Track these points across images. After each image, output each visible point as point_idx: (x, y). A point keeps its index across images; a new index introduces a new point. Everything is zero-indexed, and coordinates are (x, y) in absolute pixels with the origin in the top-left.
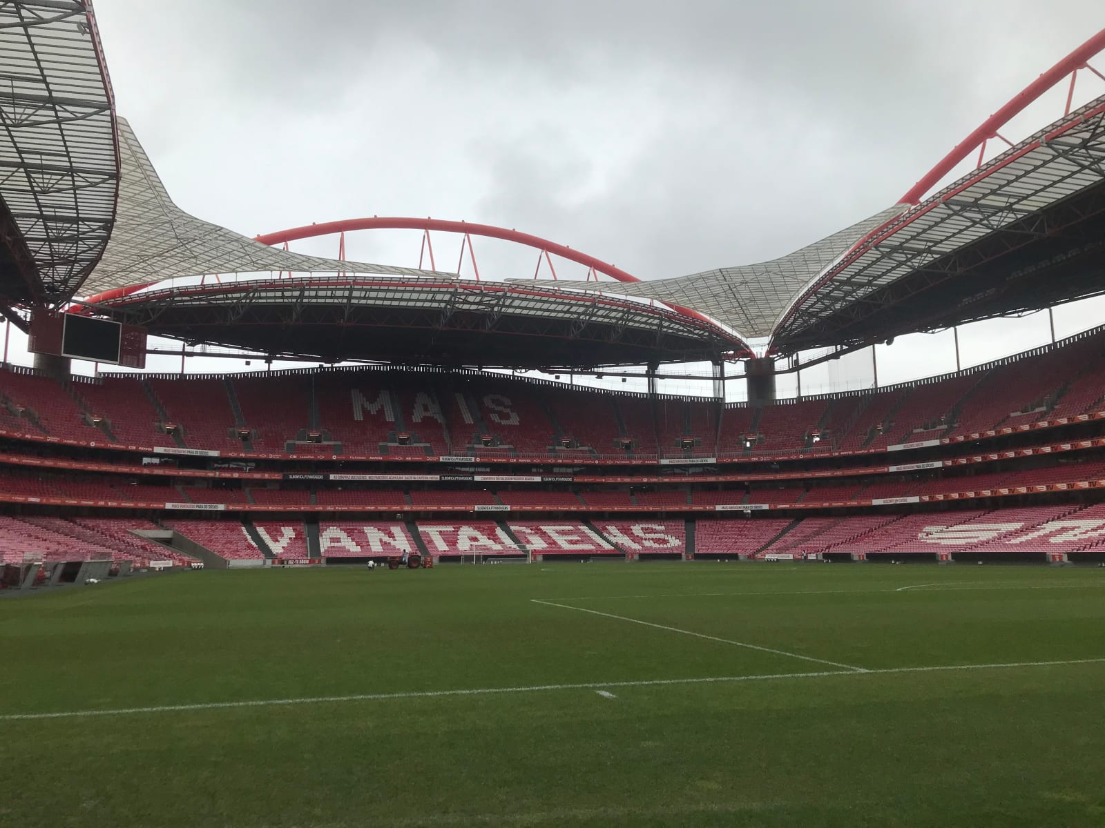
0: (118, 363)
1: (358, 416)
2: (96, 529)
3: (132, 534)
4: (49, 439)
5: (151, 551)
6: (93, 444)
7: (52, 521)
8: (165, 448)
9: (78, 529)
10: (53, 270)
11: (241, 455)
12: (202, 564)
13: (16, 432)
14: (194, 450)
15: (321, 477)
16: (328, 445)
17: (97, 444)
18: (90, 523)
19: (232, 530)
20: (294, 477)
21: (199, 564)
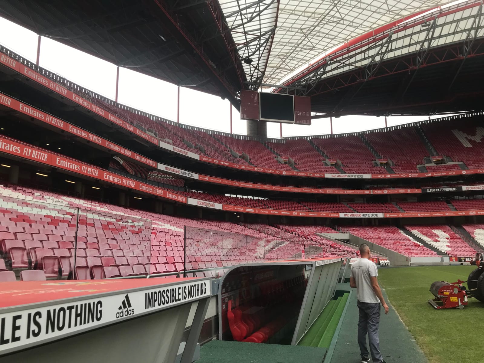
0: (294, 122)
1: (467, 145)
2: (294, 233)
3: (320, 236)
4: (257, 169)
5: (340, 249)
6: (284, 173)
7: (264, 226)
8: (332, 174)
9: (282, 233)
10: (248, 50)
11: (387, 176)
12: (388, 261)
13: (235, 165)
14: (353, 175)
15: (455, 189)
16: (453, 165)
17: (287, 173)
18: (290, 228)
19: (393, 233)
20: (431, 190)
21: (386, 261)
